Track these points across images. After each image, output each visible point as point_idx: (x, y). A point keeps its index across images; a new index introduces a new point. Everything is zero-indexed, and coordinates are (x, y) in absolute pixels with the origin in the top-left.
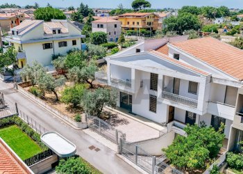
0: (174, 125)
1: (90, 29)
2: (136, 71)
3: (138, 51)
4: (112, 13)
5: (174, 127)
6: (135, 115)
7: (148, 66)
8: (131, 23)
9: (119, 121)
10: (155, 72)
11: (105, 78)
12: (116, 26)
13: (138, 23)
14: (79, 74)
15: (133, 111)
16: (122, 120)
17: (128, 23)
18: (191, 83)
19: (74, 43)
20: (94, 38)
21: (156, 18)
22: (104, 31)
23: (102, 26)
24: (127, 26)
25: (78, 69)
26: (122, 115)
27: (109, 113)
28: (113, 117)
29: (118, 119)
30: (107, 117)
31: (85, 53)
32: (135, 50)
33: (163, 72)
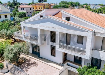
0: (68, 65)
1: (17, 11)
2: (41, 30)
3: (41, 16)
4: (29, 4)
5: (68, 66)
6: (42, 58)
7: (48, 27)
8: (38, 8)
9: (31, 64)
10: (53, 30)
11: (21, 36)
12: (30, 9)
13: (42, 8)
14: (6, 34)
15: (41, 56)
16: (33, 63)
17: (37, 8)
18: (78, 36)
19: (6, 16)
20: (19, 15)
21: (50, 6)
22: (25, 11)
23: (23, 9)
24: (36, 10)
25: (5, 31)
26: (33, 59)
27: (25, 58)
28: (28, 61)
29: (30, 62)
30: (23, 61)
31: (13, 22)
32: (39, 17)
33: (59, 30)
